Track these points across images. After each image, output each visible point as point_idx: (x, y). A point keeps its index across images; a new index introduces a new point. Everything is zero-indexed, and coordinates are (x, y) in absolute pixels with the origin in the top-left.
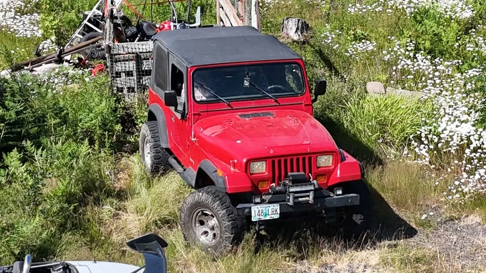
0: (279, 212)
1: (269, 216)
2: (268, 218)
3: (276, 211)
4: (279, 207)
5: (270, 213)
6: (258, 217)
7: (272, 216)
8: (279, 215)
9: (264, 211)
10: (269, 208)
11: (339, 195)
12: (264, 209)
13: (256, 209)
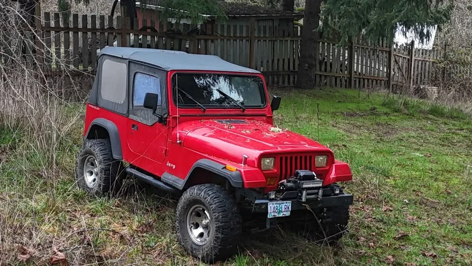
0: (290, 209)
1: (282, 214)
2: (281, 215)
3: (288, 208)
4: (290, 204)
5: (283, 210)
6: (273, 214)
7: (285, 213)
8: (289, 213)
9: (278, 208)
10: (283, 205)
11: (337, 194)
12: (278, 205)
13: (272, 205)
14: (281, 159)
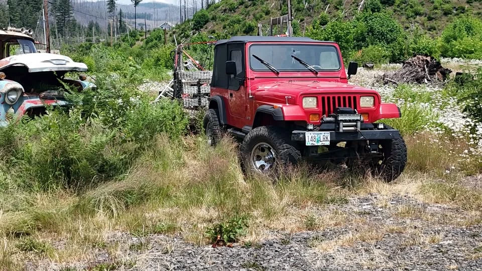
0: (329, 139)
2: (320, 144)
3: (327, 138)
4: (329, 135)
5: (322, 140)
6: (311, 142)
7: (324, 142)
8: (329, 142)
9: (316, 138)
10: (321, 135)
11: (381, 129)
12: (316, 135)
13: (309, 135)
14: (323, 99)
